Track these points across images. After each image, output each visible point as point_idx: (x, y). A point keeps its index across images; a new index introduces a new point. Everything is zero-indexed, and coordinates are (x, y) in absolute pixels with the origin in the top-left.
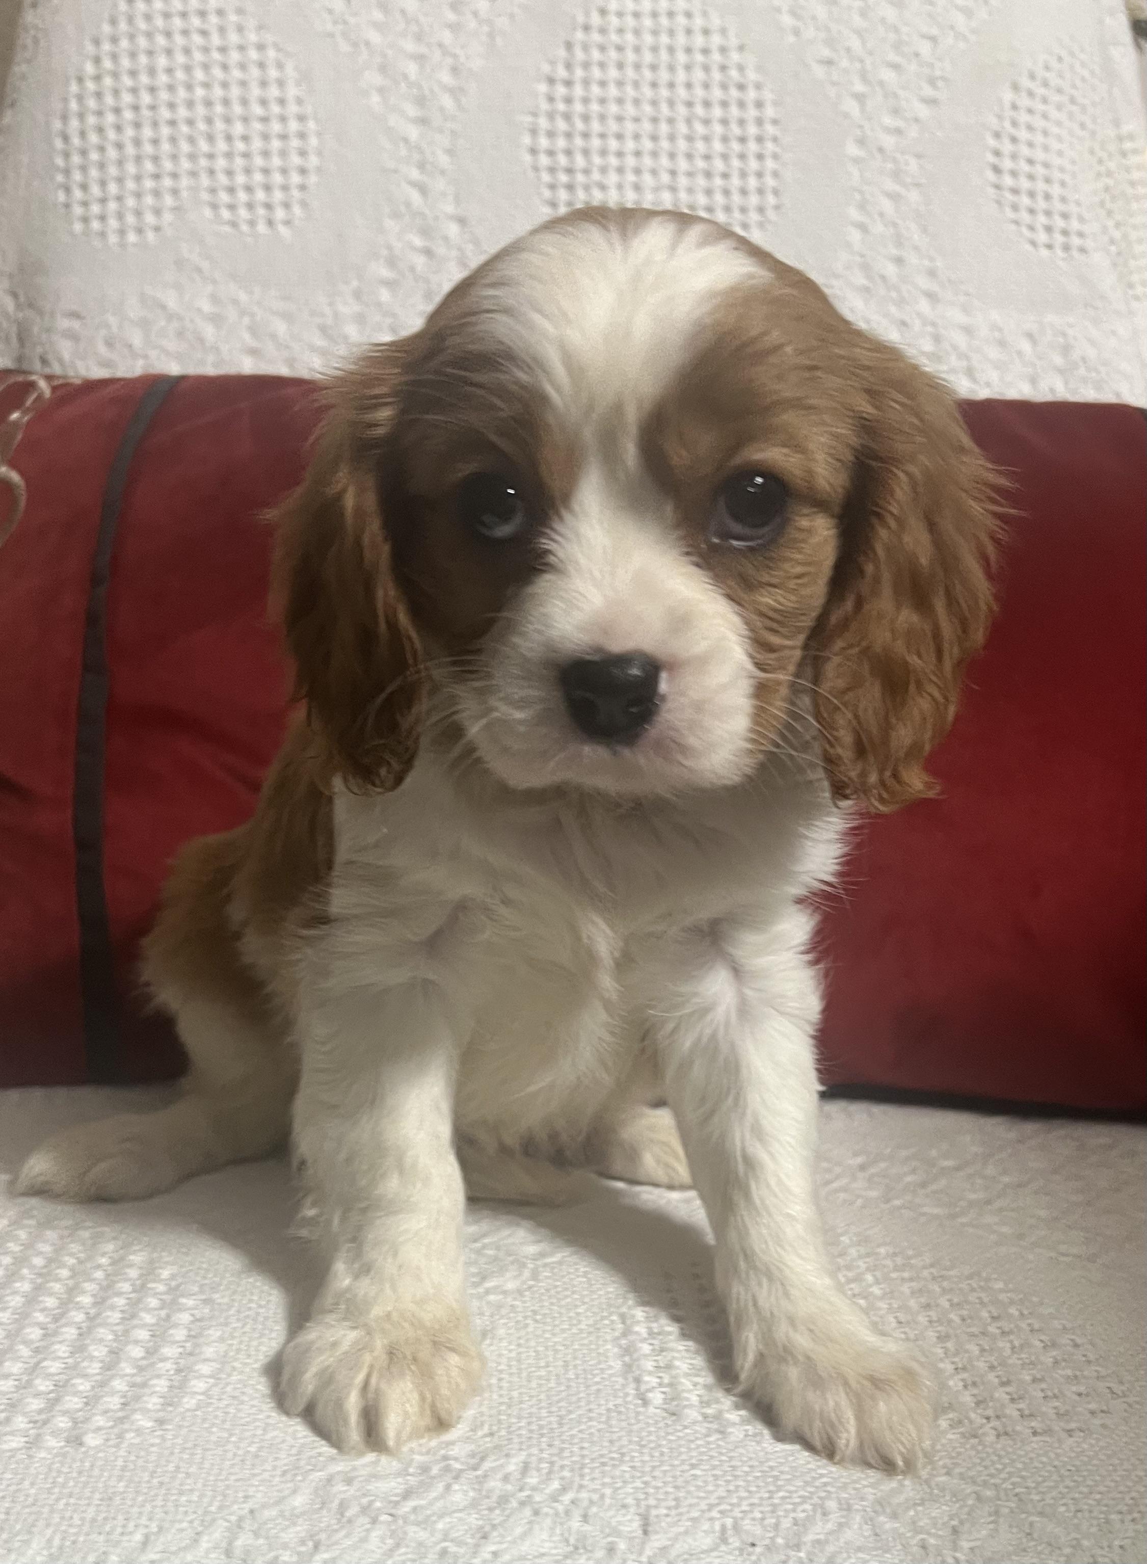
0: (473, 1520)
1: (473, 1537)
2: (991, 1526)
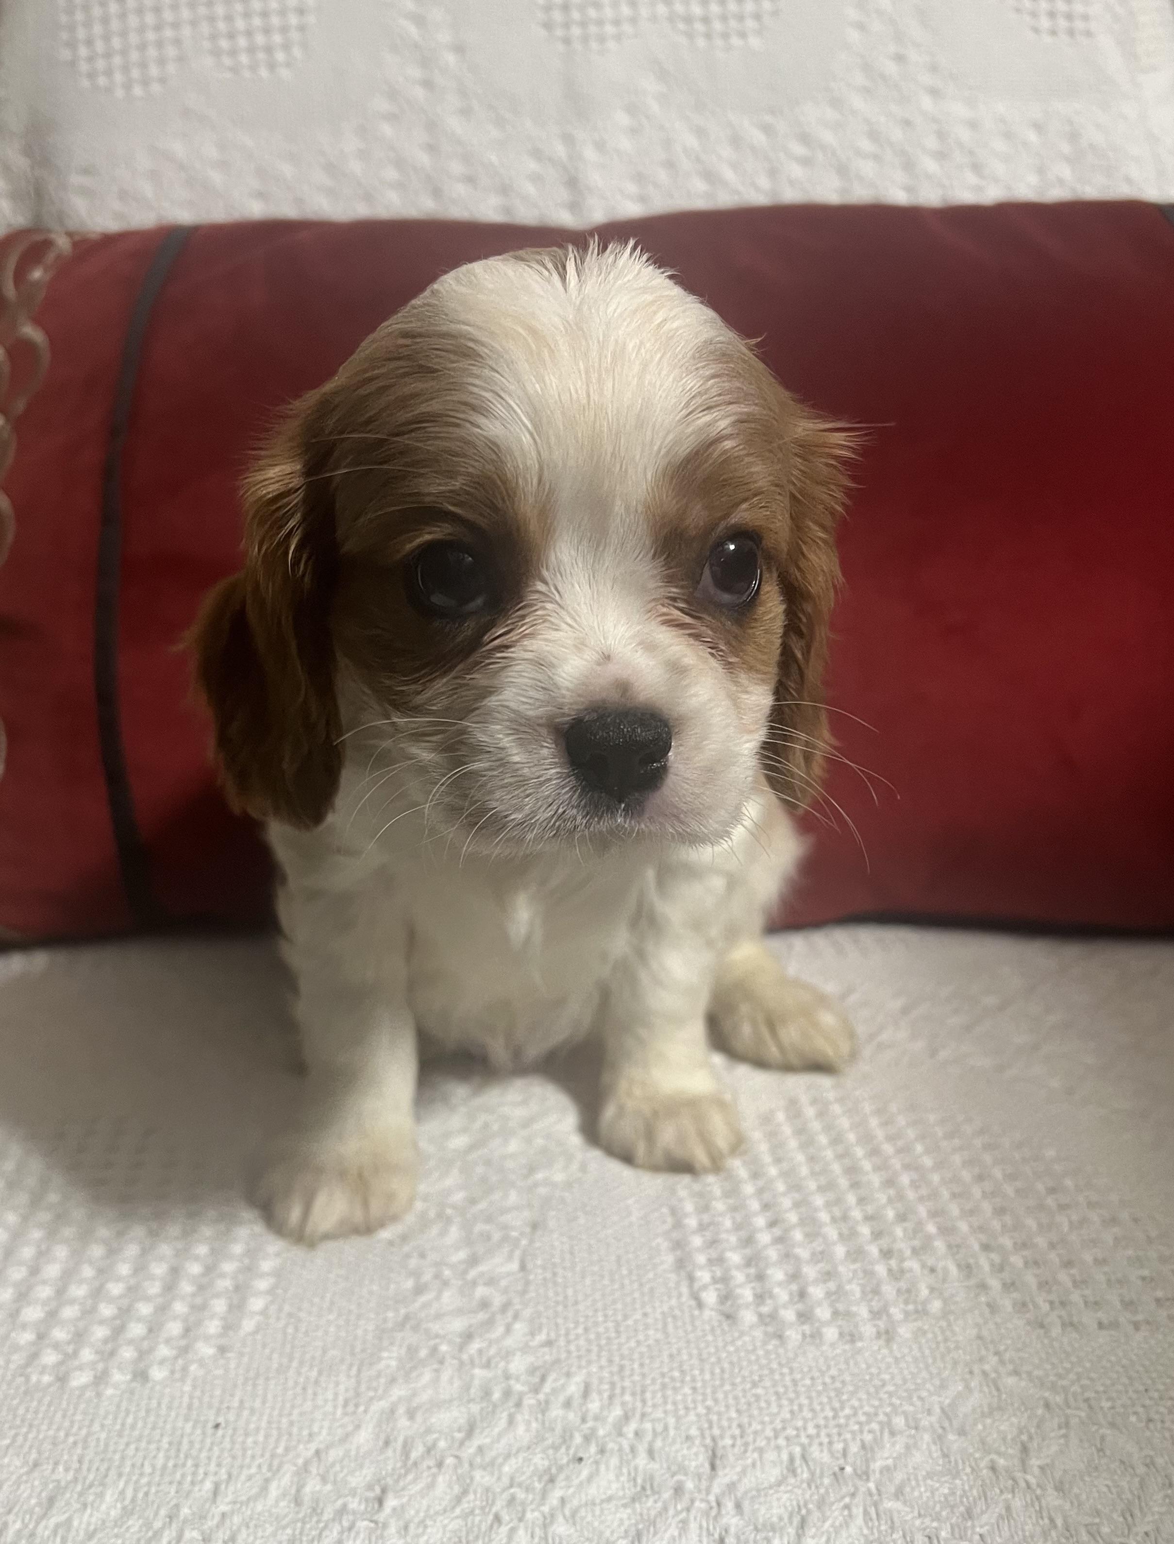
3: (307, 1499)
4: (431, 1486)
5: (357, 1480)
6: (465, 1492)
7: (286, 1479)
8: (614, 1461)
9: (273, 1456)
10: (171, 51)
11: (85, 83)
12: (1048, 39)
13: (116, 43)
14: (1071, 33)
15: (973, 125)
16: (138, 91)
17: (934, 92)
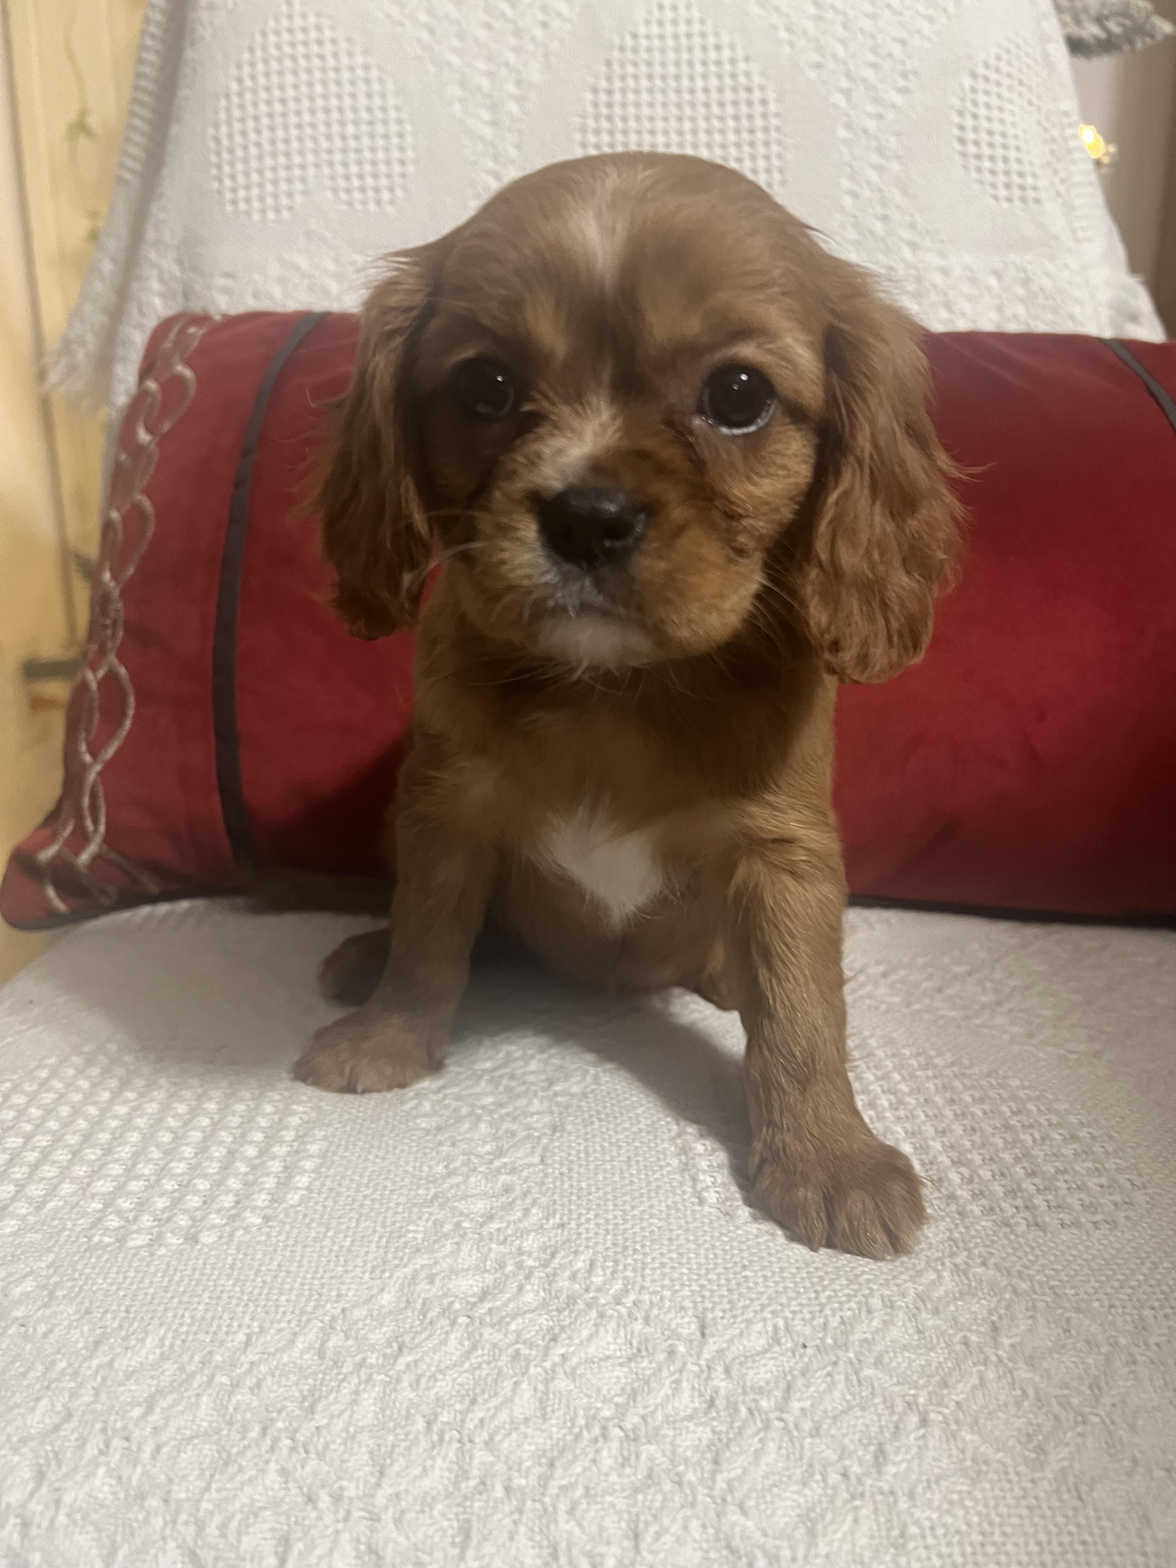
0: (544, 1321)
1: (543, 1339)
2: (1030, 1322)
3: (329, 1353)
4: (444, 1342)
5: (378, 1337)
6: (474, 1347)
7: (312, 1334)
8: (613, 1325)
9: (303, 1313)
10: (298, 186)
11: (229, 208)
12: (1005, 205)
13: (255, 177)
14: (1023, 200)
15: (945, 272)
16: (271, 215)
17: (913, 246)
